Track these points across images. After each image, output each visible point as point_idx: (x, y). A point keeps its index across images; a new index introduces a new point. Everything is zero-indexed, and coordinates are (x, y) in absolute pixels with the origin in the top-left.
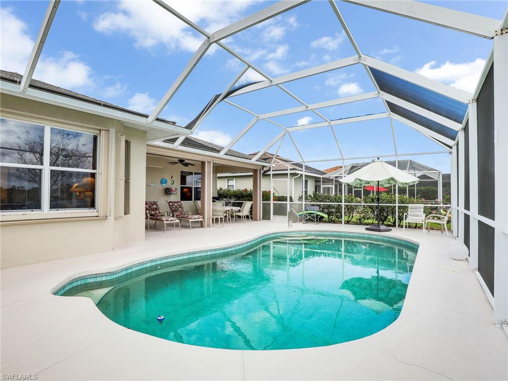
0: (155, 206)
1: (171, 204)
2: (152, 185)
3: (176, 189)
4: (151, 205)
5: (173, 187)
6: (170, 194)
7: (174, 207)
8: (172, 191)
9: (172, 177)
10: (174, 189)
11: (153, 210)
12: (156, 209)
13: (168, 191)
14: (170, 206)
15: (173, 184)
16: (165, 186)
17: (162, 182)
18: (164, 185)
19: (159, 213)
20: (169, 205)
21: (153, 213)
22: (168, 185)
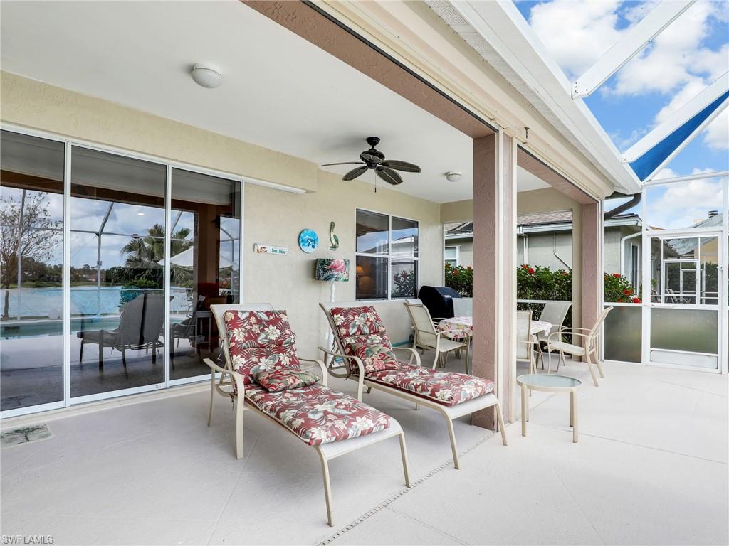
0: (273, 333)
1: (340, 319)
2: (269, 249)
3: (346, 262)
4: (256, 329)
5: (338, 257)
6: (328, 279)
7: (352, 331)
8: (335, 267)
9: (332, 225)
10: (341, 261)
11: (263, 350)
12: (280, 346)
13: (321, 270)
14: (337, 328)
15: (334, 247)
16: (313, 253)
17: (300, 241)
18: (308, 249)
19: (294, 361)
20: (332, 322)
21: (265, 365)
22: (321, 250)
